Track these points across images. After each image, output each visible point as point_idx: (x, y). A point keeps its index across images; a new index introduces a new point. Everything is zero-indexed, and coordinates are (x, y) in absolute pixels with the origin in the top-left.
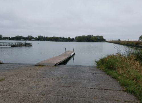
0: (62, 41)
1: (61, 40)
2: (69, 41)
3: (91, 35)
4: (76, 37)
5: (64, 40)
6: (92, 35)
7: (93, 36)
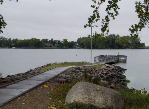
0: (50, 47)
1: (48, 45)
2: (67, 48)
3: (114, 35)
4: (79, 40)
5: (54, 45)
6: (116, 35)
7: (118, 36)
